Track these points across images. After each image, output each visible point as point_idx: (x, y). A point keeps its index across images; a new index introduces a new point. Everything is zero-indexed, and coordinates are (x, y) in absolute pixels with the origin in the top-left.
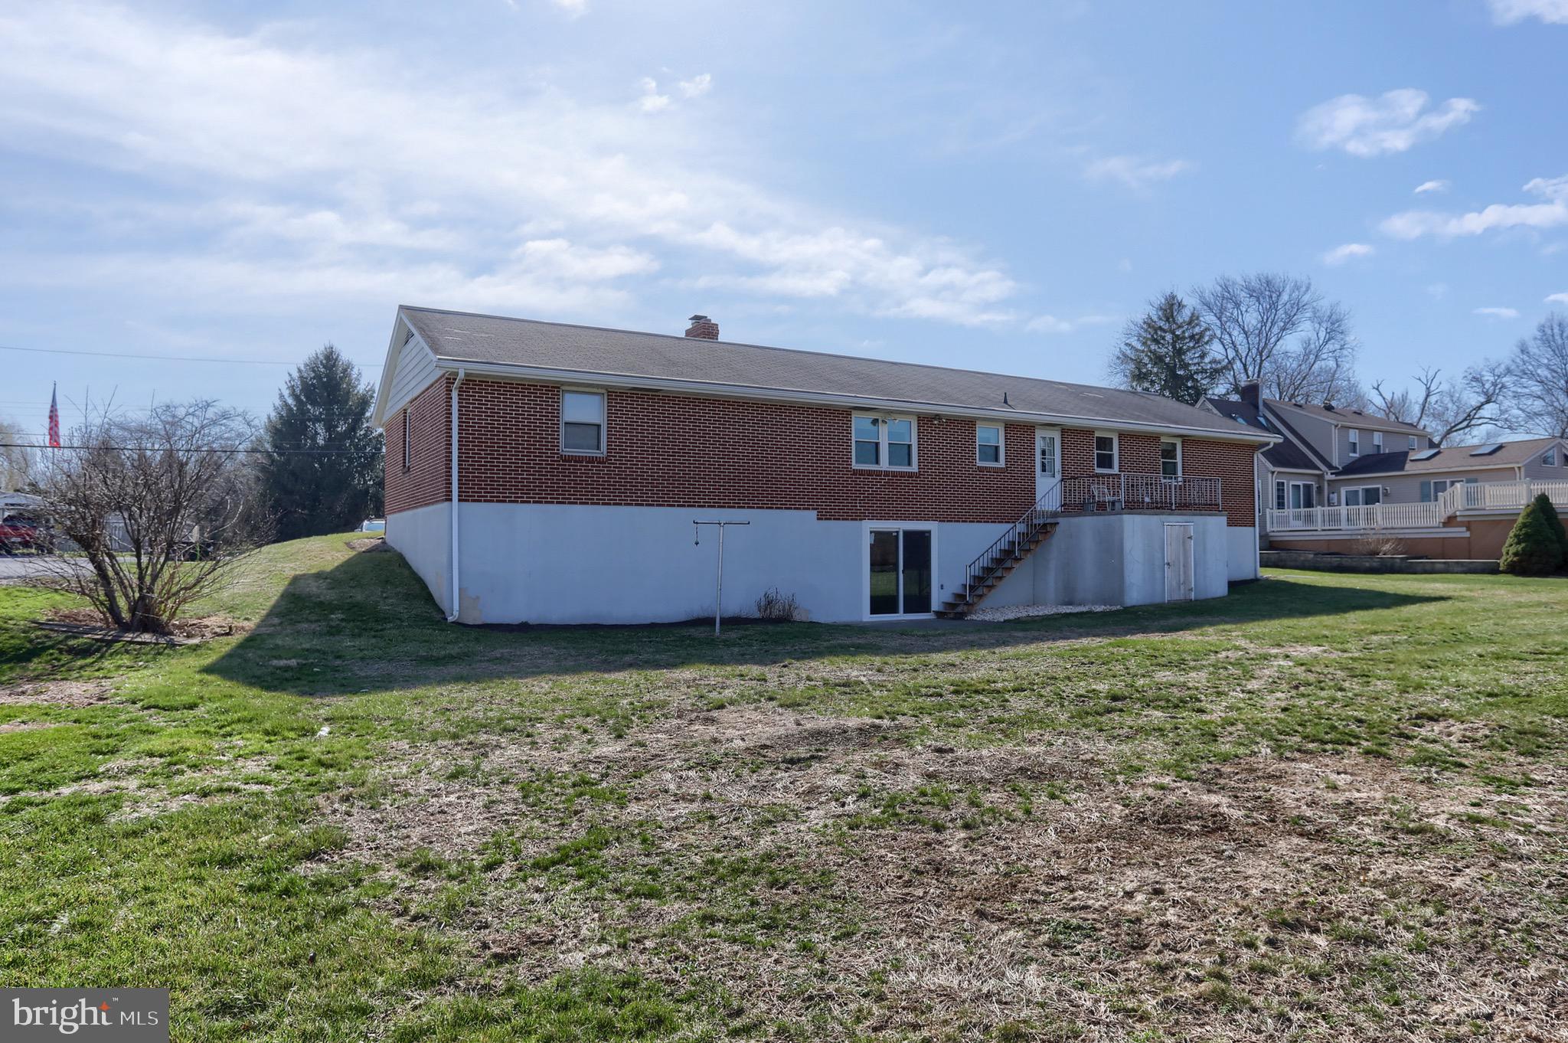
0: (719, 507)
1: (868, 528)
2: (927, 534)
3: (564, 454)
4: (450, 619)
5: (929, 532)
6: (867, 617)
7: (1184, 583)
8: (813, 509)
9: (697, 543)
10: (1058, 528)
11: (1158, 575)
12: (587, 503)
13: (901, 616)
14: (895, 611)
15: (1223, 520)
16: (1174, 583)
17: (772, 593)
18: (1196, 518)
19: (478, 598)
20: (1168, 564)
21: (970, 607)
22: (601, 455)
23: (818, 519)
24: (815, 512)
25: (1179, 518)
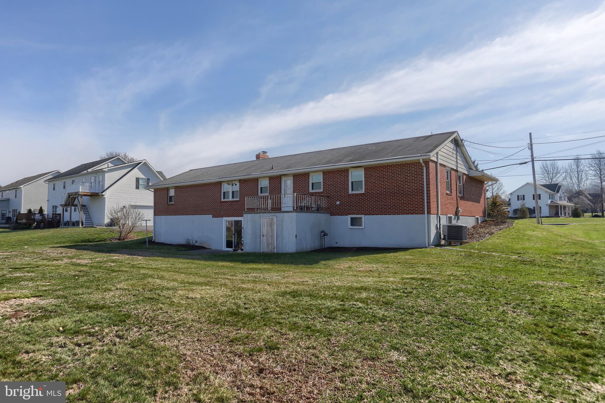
1: (224, 220)
3: (169, 204)
6: (224, 248)
7: (271, 244)
8: (211, 214)
11: (258, 240)
12: (171, 215)
14: (232, 247)
16: (266, 244)
18: (278, 214)
19: (157, 236)
20: (263, 235)
22: (173, 203)
25: (269, 214)
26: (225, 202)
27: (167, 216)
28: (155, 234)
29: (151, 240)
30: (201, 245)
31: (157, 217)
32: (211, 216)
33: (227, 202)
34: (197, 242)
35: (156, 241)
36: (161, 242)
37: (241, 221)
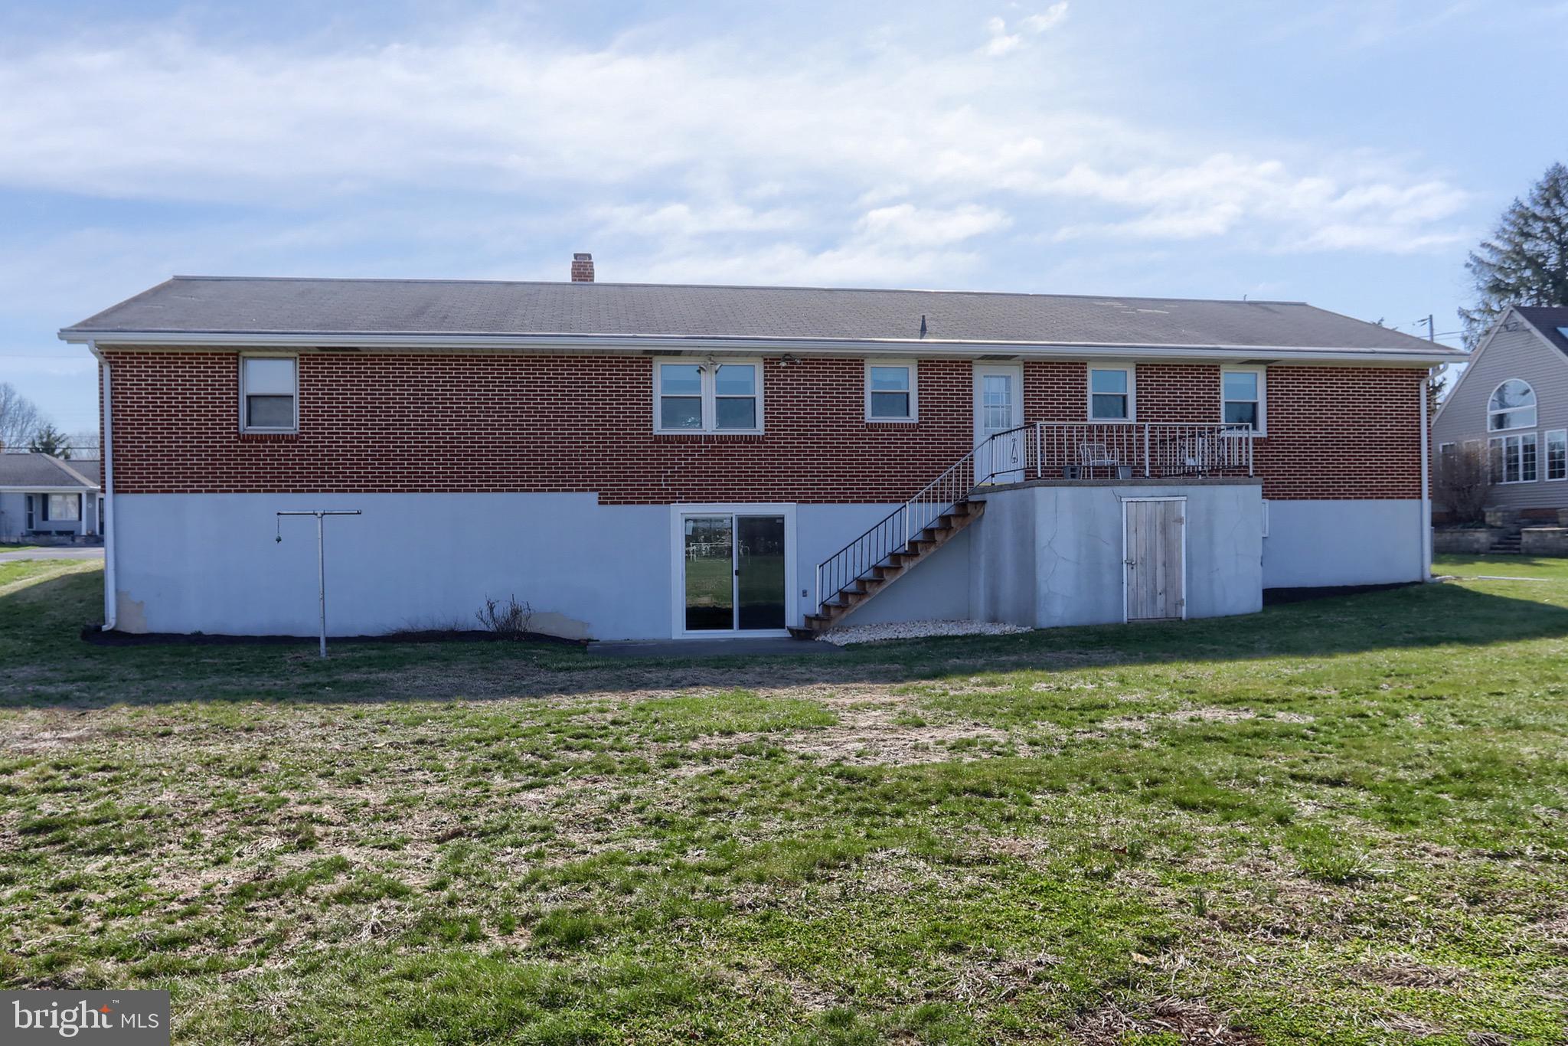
0: (451, 491)
1: (679, 515)
2: (778, 521)
3: (246, 433)
4: (105, 628)
5: (782, 518)
6: (679, 631)
7: (1165, 591)
8: (591, 490)
9: (279, 540)
10: (988, 508)
11: (1108, 578)
12: (274, 491)
13: (735, 633)
14: (729, 625)
15: (1257, 490)
16: (1143, 592)
17: (520, 602)
18: (1190, 489)
19: (142, 602)
20: (1130, 563)
21: (823, 623)
22: (294, 433)
23: (600, 503)
24: (596, 495)
25: (1155, 490)
27: (232, 495)
32: (594, 497)
33: (695, 439)
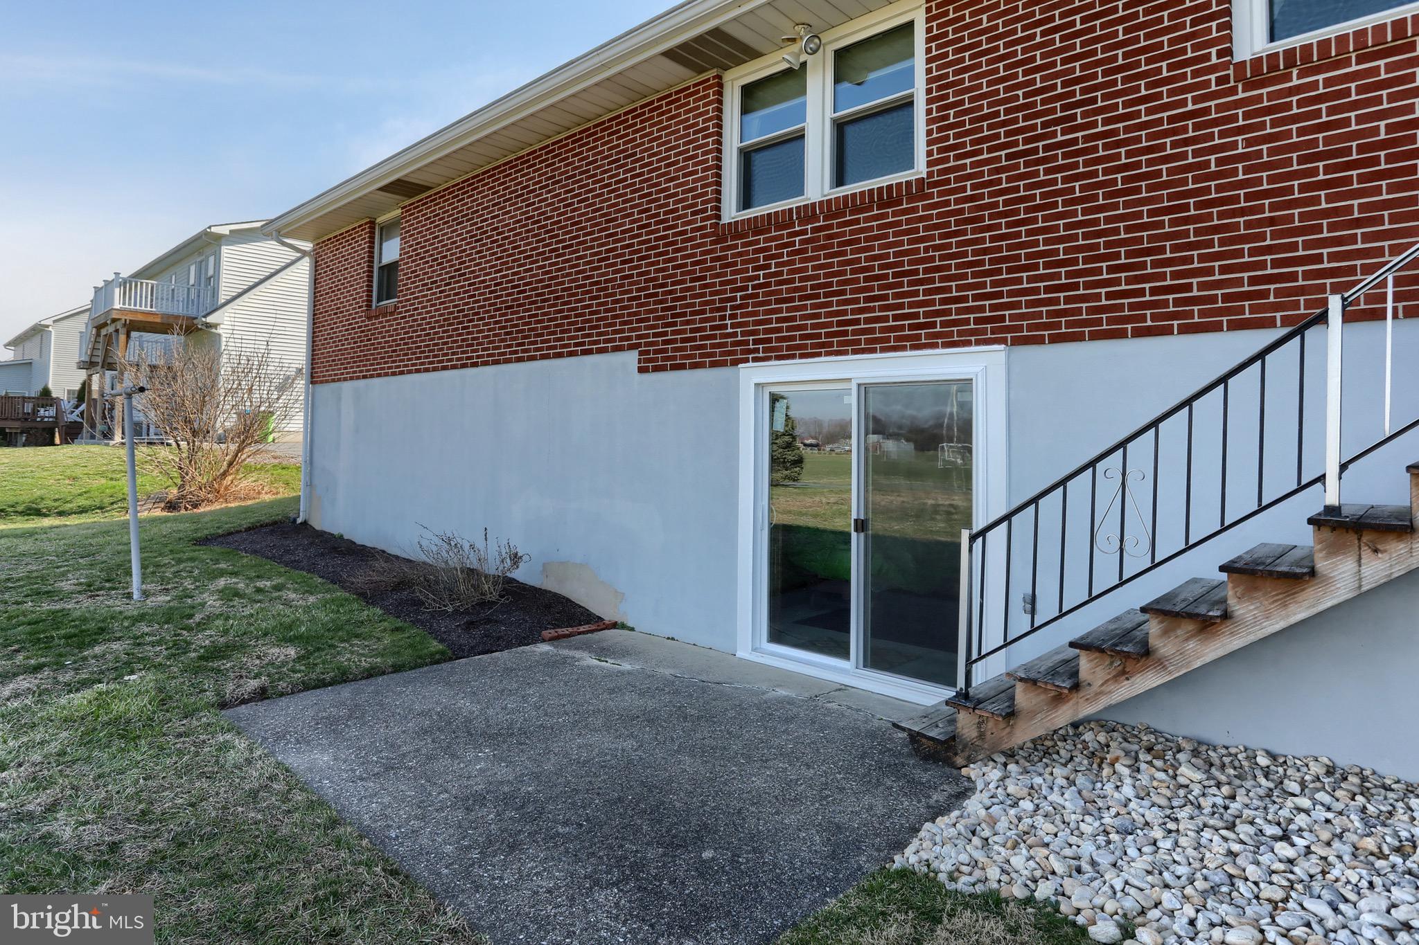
4: (298, 521)
8: (629, 347)
19: (320, 497)
22: (394, 304)
23: (641, 370)
24: (635, 355)
26: (759, 226)
27: (362, 382)
28: (310, 485)
29: (292, 515)
30: (550, 585)
31: (325, 390)
32: (632, 358)
33: (782, 221)
34: (516, 559)
35: (318, 524)
36: (336, 533)
37: (966, 385)
